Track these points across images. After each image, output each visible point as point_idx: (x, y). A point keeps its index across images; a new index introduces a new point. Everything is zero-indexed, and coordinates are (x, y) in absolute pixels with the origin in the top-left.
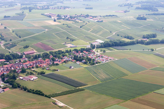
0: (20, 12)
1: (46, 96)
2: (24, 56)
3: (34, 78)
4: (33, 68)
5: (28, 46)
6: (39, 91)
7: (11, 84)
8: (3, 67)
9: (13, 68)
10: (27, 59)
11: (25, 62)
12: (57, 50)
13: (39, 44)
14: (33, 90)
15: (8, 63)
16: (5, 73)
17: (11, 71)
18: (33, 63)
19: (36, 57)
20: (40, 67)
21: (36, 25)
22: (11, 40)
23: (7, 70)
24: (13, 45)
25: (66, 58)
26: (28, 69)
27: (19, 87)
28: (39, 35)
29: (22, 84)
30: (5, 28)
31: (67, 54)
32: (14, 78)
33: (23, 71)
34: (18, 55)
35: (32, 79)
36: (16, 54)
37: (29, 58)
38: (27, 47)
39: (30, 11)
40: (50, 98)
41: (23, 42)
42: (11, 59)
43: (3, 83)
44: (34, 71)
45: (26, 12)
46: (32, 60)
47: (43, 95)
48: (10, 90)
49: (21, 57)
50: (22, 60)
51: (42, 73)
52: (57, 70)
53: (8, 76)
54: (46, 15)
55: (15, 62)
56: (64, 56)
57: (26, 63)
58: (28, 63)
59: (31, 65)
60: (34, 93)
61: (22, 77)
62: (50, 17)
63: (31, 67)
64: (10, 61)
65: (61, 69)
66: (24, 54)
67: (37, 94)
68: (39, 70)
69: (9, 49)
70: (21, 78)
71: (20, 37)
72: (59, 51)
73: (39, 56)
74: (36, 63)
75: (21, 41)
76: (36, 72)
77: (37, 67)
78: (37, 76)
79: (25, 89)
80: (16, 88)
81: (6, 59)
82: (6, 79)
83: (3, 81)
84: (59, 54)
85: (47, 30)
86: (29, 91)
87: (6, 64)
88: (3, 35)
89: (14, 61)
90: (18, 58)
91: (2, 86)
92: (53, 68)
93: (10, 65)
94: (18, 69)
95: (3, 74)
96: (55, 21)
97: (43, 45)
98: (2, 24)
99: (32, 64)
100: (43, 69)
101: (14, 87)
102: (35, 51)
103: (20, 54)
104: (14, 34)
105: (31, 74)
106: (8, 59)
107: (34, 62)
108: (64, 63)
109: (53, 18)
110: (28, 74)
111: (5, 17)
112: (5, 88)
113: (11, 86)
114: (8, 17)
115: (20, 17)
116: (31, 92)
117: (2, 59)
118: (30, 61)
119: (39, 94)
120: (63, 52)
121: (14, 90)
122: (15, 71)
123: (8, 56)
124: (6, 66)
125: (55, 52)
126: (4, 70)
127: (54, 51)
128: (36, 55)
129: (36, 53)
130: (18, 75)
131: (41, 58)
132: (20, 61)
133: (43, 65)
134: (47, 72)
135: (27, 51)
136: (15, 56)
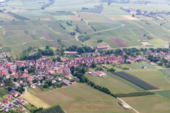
0: (98, 4)
1: (112, 95)
2: (97, 50)
3: (103, 74)
4: (103, 63)
5: (102, 41)
6: (106, 89)
7: (79, 78)
8: (74, 59)
9: (83, 62)
10: (99, 54)
11: (97, 56)
12: (131, 47)
13: (114, 39)
14: (100, 87)
15: (80, 56)
16: (75, 66)
17: (81, 65)
18: (105, 59)
19: (108, 53)
20: (111, 63)
21: (113, 19)
22: (86, 33)
23: (78, 63)
24: (87, 38)
25: (139, 57)
26: (98, 64)
27: (86, 82)
28: (115, 30)
29: (90, 79)
30: (82, 20)
31: (142, 53)
32: (83, 72)
33: (93, 66)
34: (91, 49)
35: (101, 75)
36: (89, 47)
37: (102, 53)
38: (100, 41)
39: (109, 4)
40: (116, 97)
41: (97, 36)
42: (83, 52)
43: (72, 75)
44: (104, 67)
45: (105, 4)
46: (104, 56)
47: (109, 93)
48: (78, 83)
49: (93, 51)
50: (94, 55)
51: (112, 71)
52: (128, 69)
53: (77, 69)
54: (124, 10)
55: (87, 56)
56: (137, 54)
57: (97, 58)
58: (99, 58)
59: (102, 61)
60: (100, 90)
61: (91, 71)
62: (129, 11)
63: (102, 62)
64: (82, 54)
65: (133, 68)
66: (97, 48)
67: (103, 91)
68: (109, 67)
69: (83, 42)
70: (90, 73)
71: (95, 31)
72: (133, 48)
73: (112, 52)
74: (107, 59)
75: (96, 34)
76: (106, 68)
77: (108, 63)
78: (106, 73)
79: (92, 85)
80: (83, 82)
81: (78, 51)
82: (75, 72)
83: (72, 74)
84: (133, 51)
85: (123, 25)
86: (95, 88)
87: (77, 57)
88: (79, 27)
89: (85, 54)
90: (90, 52)
91: (70, 78)
92: (124, 66)
93: (81, 58)
94: (89, 63)
95: (73, 67)
96: (133, 16)
97: (117, 41)
98: (79, 16)
99: (103, 59)
100: (114, 66)
101: (81, 81)
102: (108, 46)
103: (92, 48)
104: (89, 26)
105: (101, 70)
106: (80, 51)
107: (106, 57)
108: (137, 62)
109: (132, 12)
110: (98, 69)
111: (83, 8)
112: (73, 81)
113: (79, 80)
114: (86, 9)
115: (99, 9)
116: (97, 89)
117: (75, 51)
118: (101, 56)
119: (106, 92)
120: (137, 50)
121: (81, 84)
122: (84, 65)
123: (80, 49)
124: (77, 59)
125: (129, 50)
126: (74, 62)
127: (128, 48)
128: (109, 51)
129: (109, 48)
130: (87, 69)
131: (113, 54)
132: (92, 55)
133: (114, 61)
134: (118, 70)
135: (101, 46)
136: (88, 50)
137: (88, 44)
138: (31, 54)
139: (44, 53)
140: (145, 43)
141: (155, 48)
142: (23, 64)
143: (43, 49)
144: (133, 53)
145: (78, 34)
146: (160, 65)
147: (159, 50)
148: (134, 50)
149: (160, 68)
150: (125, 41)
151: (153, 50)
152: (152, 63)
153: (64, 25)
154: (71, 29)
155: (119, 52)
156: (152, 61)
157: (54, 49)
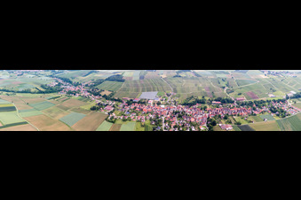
137: (231, 96)
138: (191, 101)
139: (199, 102)
140: (270, 95)
141: (276, 99)
142: (181, 108)
143: (200, 98)
144: (260, 104)
145: (227, 88)
146: (278, 115)
147: (279, 101)
148: (262, 102)
149: (278, 118)
150: (257, 94)
151: (275, 101)
152: (272, 114)
153: (220, 80)
154: (224, 84)
155: (251, 104)
156: (273, 112)
157: (207, 98)
